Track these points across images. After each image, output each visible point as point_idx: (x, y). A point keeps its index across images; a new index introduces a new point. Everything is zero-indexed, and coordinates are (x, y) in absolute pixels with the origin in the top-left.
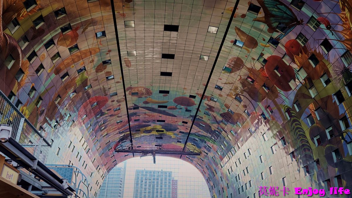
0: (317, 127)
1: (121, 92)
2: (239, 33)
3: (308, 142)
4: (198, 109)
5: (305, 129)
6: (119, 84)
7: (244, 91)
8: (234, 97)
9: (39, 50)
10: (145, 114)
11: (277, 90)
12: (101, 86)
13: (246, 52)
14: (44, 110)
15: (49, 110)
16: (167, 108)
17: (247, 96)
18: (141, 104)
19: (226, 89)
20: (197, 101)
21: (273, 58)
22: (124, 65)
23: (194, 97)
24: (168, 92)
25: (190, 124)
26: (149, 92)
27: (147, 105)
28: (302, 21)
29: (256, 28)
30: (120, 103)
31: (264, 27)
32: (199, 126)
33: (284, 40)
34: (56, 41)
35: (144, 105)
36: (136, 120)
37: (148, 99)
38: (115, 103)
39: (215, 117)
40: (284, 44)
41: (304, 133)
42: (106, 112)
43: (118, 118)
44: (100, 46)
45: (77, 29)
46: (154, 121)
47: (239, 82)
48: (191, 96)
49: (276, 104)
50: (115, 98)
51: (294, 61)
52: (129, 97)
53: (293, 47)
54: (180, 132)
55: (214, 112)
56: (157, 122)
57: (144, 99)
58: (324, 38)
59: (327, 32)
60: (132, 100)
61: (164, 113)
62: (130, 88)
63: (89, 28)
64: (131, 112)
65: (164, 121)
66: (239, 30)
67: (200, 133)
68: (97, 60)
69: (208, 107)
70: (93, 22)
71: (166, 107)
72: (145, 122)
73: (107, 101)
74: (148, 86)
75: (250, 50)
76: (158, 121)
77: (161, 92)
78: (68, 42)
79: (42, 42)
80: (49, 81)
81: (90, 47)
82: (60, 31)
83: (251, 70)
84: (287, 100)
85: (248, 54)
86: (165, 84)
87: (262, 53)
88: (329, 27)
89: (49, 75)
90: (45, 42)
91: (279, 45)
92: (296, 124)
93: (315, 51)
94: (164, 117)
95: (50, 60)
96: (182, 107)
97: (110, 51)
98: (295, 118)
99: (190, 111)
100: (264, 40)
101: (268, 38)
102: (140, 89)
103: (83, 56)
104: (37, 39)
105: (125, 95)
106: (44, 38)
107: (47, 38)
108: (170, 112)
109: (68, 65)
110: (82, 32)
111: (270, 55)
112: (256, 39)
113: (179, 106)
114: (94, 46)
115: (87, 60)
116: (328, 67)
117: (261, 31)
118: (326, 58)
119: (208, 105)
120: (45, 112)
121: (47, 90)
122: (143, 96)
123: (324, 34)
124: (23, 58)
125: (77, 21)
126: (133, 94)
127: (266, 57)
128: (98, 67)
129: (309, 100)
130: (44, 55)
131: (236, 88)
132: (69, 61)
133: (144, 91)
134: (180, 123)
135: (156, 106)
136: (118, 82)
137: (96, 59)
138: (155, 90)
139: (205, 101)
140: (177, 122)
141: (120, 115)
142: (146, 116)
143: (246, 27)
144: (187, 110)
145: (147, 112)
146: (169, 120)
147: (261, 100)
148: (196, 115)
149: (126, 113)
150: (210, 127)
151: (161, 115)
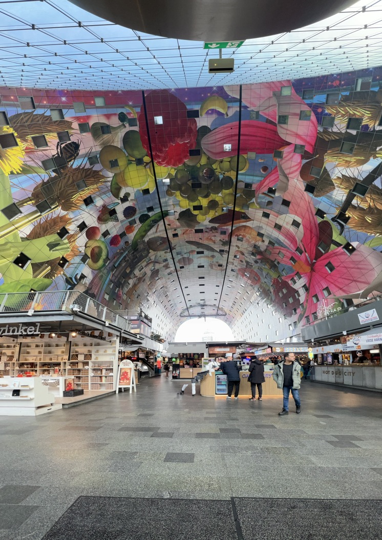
4: (173, 259)
16: (197, 252)
25: (170, 236)
35: (215, 254)
43: (239, 245)
56: (202, 229)
57: (214, 260)
60: (223, 260)
77: (203, 267)
119: (169, 267)
126: (220, 265)
133: (214, 267)
135: (206, 252)
139: (173, 268)
140: (184, 233)
141: (237, 249)
142: (213, 239)
149: (231, 247)
150: (154, 251)
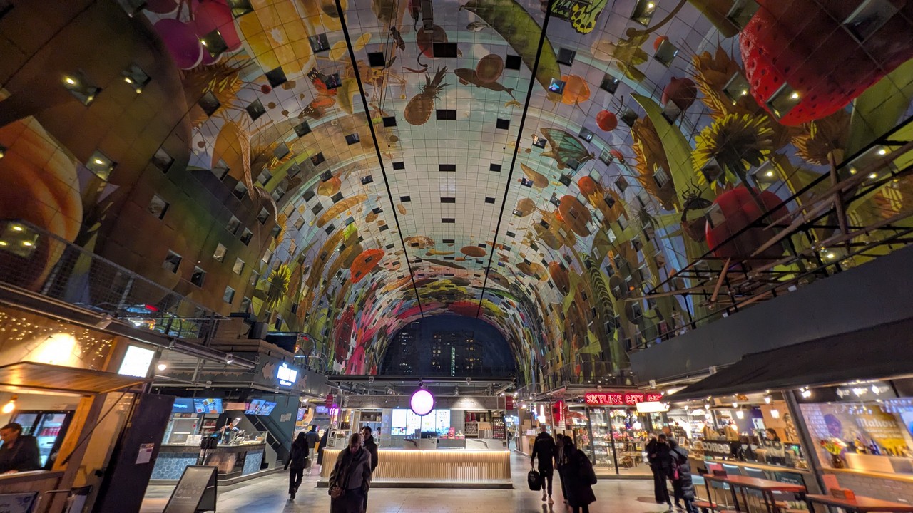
0: (617, 277)
1: (398, 243)
2: (526, 171)
3: (608, 295)
4: (490, 260)
5: (605, 281)
6: (393, 235)
7: (539, 237)
8: (529, 244)
9: (297, 201)
10: (430, 267)
11: (574, 236)
12: (375, 238)
13: (537, 192)
14: (308, 268)
15: (314, 268)
17: (544, 243)
18: (423, 256)
19: (520, 236)
20: (488, 250)
21: (566, 197)
22: (398, 213)
23: (484, 246)
24: (453, 241)
25: (483, 277)
26: (430, 242)
27: (430, 257)
28: (594, 155)
29: (543, 164)
30: (399, 256)
31: (552, 162)
32: (493, 278)
33: (577, 177)
34: (315, 191)
35: (427, 257)
36: (419, 275)
37: (431, 250)
38: (393, 256)
39: (510, 269)
40: (577, 182)
41: (604, 284)
42: (384, 267)
43: (398, 273)
44: (367, 192)
45: (338, 175)
46: (441, 275)
47: (533, 227)
48: (480, 245)
49: (574, 251)
50: (392, 250)
51: (589, 202)
52: (409, 249)
53: (586, 185)
54: (473, 287)
55: (508, 262)
57: (426, 250)
58: (618, 174)
59: (621, 167)
60: (412, 253)
61: (452, 265)
62: (409, 238)
63: (353, 174)
64: (412, 265)
65: (453, 275)
66: (525, 166)
67: (496, 288)
68: (366, 209)
69: (501, 257)
70: (356, 166)
71: (453, 258)
72: (431, 276)
73: (383, 254)
74: (428, 234)
75: (541, 189)
76: (446, 275)
77: (445, 241)
78: (330, 191)
79: (299, 192)
80: (312, 235)
81: (356, 194)
82: (319, 178)
83: (544, 213)
84: (585, 247)
85: (539, 194)
86: (448, 231)
87: (554, 193)
88: (622, 162)
89: (310, 229)
90: (302, 193)
91: (572, 183)
92: (596, 275)
93: (610, 189)
94: (452, 270)
95: (311, 213)
96: (472, 257)
97: (379, 197)
98: (595, 268)
99: (481, 262)
100: (555, 178)
101: (559, 176)
102: (420, 239)
103: (349, 205)
104: (293, 190)
105: (404, 247)
106: (301, 188)
107: (305, 188)
108: (459, 264)
109: (333, 216)
110: (345, 178)
111: (563, 195)
112: (546, 176)
113: (468, 257)
114: (360, 193)
115: (353, 209)
116: (625, 207)
117: (552, 167)
118: (622, 198)
119: (501, 255)
120: (310, 269)
121: (310, 246)
122: (425, 247)
123: (618, 169)
124: (278, 213)
125: (338, 165)
126: (413, 245)
127: (559, 197)
128: (368, 216)
129: (607, 247)
130: (303, 207)
131: (530, 234)
132: (333, 211)
133: (425, 241)
134: (472, 277)
135: (440, 258)
136: (393, 232)
137: (364, 207)
138: (438, 240)
139: (497, 251)
140: (468, 275)
141: (400, 269)
142: (432, 270)
143: (534, 164)
144: (478, 262)
145: (432, 264)
146: (458, 272)
147: (558, 249)
148: (489, 267)
149: (408, 267)
150: (507, 280)
151: (448, 268)
